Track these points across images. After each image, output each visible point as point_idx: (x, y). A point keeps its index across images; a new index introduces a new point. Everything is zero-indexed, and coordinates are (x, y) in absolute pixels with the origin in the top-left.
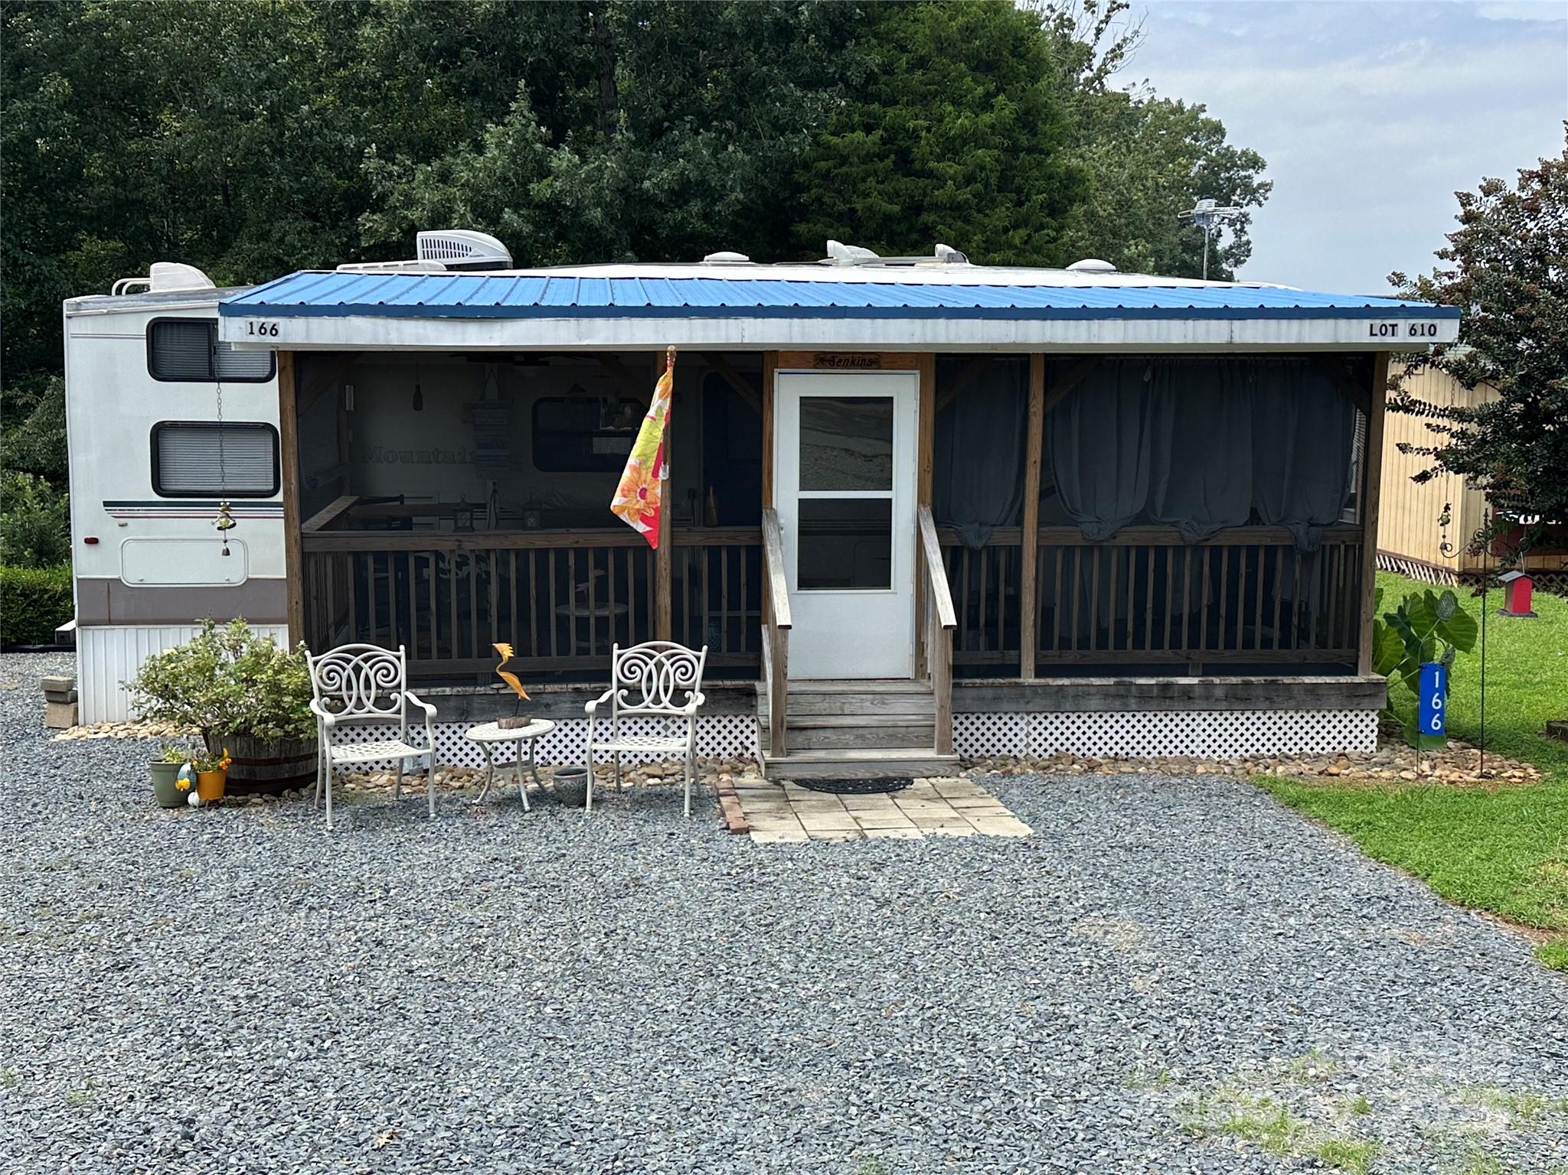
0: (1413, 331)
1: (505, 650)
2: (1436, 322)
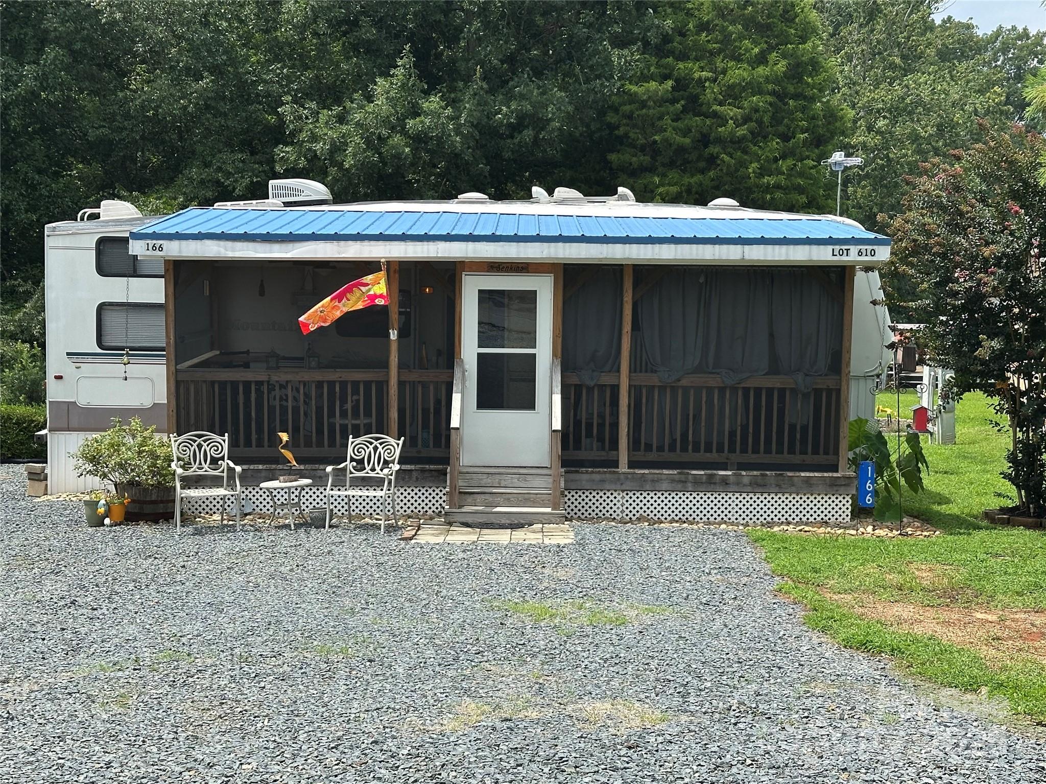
0: (860, 253)
1: (284, 437)
2: (875, 247)
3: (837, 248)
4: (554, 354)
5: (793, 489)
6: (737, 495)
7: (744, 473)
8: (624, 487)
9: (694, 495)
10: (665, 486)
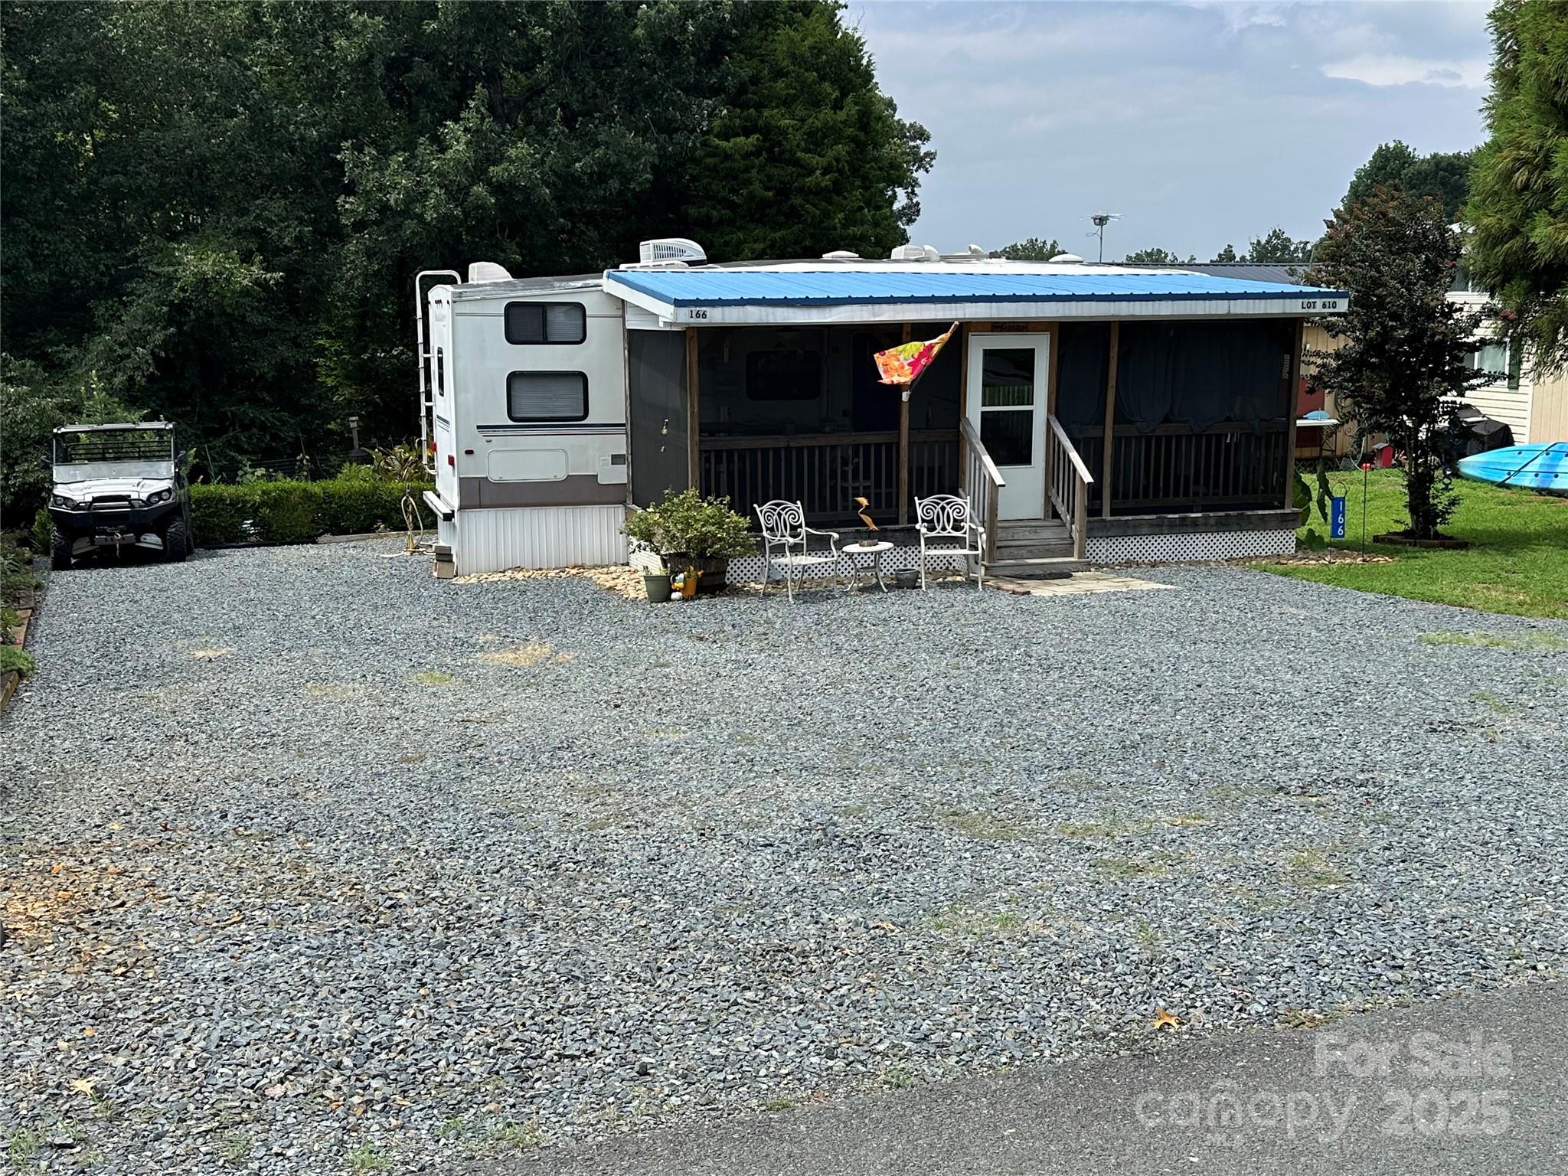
0: (1324, 306)
1: (864, 501)
2: (1336, 300)
3: (1306, 301)
4: (1049, 410)
5: (1251, 526)
6: (1204, 535)
7: (1211, 514)
8: (1109, 534)
9: (1168, 537)
10: (1145, 530)
